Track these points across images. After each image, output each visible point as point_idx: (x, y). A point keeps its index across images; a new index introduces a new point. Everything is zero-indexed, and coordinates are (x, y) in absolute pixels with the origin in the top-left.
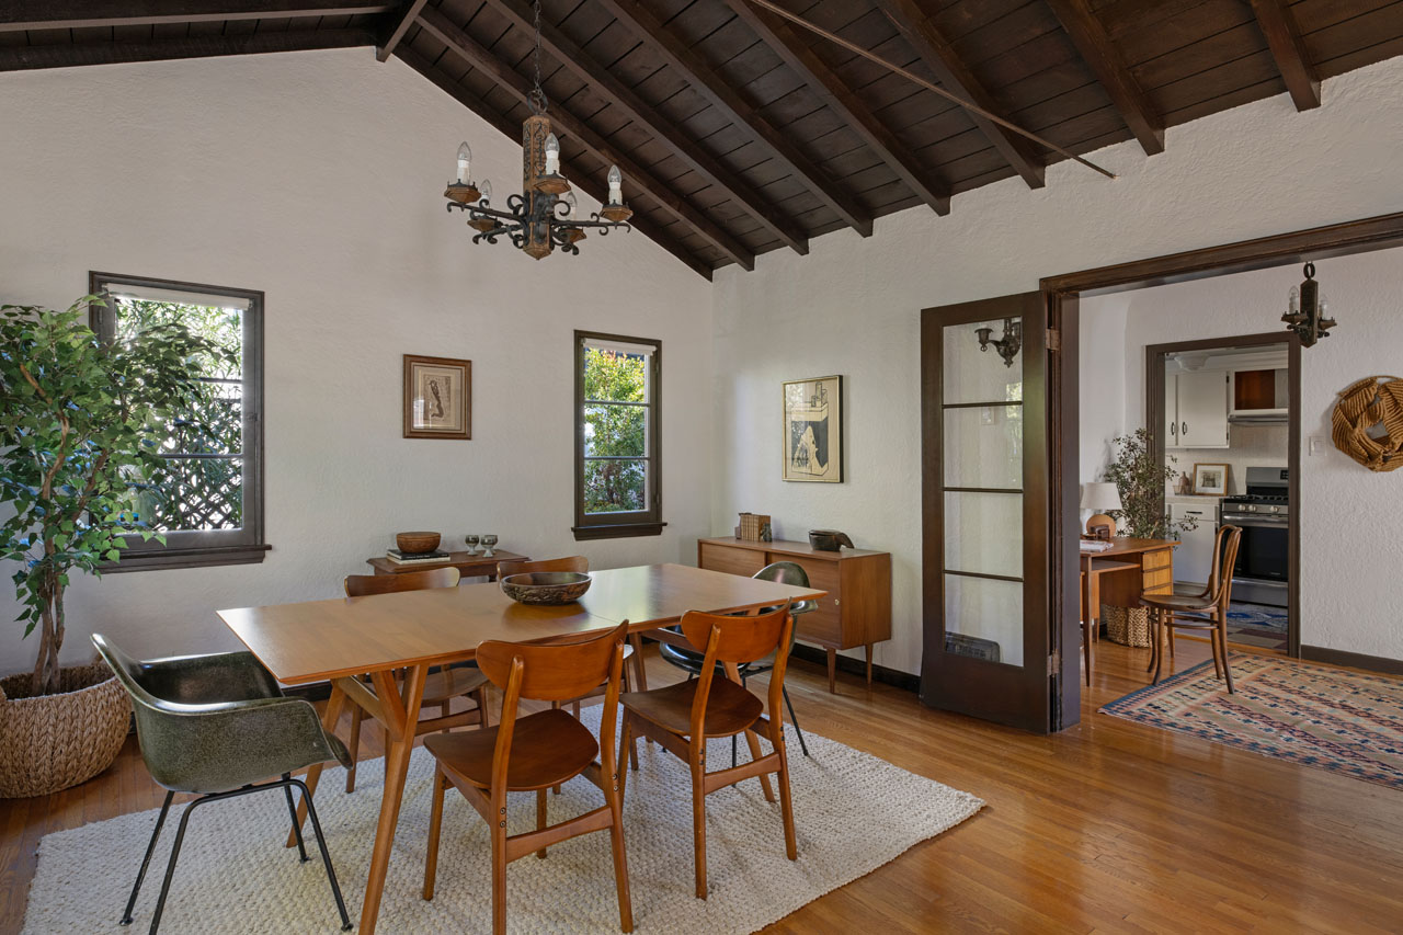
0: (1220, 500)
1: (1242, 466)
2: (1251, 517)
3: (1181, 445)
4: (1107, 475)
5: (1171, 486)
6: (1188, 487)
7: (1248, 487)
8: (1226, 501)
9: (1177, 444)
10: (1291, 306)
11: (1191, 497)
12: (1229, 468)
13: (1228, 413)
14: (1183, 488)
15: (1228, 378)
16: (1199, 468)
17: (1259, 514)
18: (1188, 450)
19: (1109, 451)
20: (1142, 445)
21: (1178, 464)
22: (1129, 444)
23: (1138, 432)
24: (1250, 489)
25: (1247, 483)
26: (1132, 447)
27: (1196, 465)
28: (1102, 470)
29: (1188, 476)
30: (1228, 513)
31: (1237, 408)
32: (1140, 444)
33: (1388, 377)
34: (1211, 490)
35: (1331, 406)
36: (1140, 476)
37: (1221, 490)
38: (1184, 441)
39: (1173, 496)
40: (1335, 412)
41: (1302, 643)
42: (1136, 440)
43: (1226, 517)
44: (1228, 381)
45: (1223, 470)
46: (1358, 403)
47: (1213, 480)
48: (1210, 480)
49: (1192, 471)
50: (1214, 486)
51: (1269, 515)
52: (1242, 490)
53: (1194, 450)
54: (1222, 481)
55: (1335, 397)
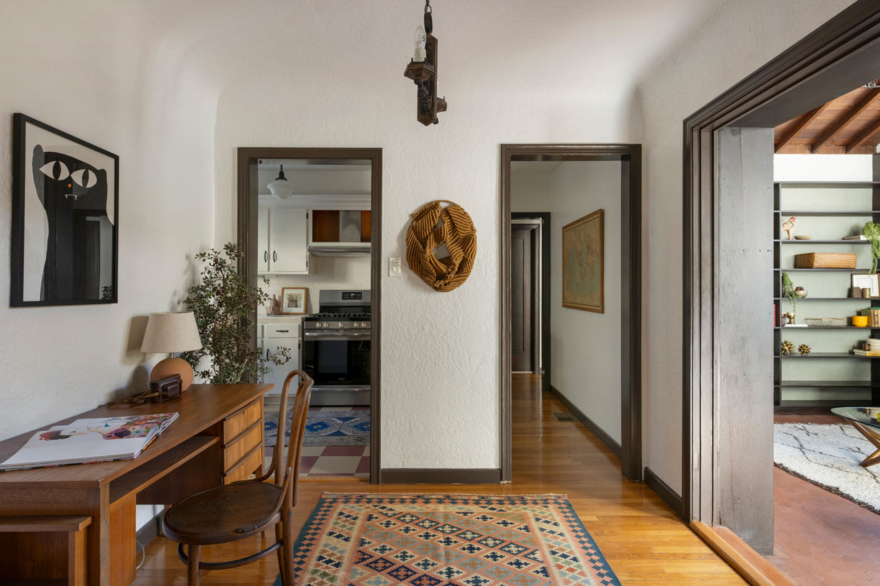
0: (303, 319)
1: (317, 288)
2: (326, 333)
3: (272, 272)
4: (188, 301)
5: (263, 310)
6: (277, 309)
7: (320, 306)
8: (307, 319)
9: (269, 270)
10: (417, 52)
11: (279, 318)
12: (307, 290)
13: (307, 244)
14: (273, 309)
15: (307, 214)
16: (285, 291)
17: (331, 330)
18: (277, 275)
19: (192, 270)
20: (231, 263)
21: (269, 289)
22: (216, 261)
23: (227, 247)
24: (322, 308)
25: (320, 303)
26: (219, 265)
27: (283, 289)
28: (183, 294)
29: (277, 298)
30: (309, 330)
31: (314, 241)
32: (229, 262)
33: (447, 202)
34: (294, 310)
35: (405, 226)
36: (227, 300)
37: (301, 309)
38: (275, 268)
39: (266, 317)
40: (409, 233)
41: (382, 467)
42: (223, 256)
43: (307, 334)
44: (307, 218)
45: (303, 292)
46: (427, 225)
47: (296, 301)
48: (293, 302)
49: (280, 294)
50: (296, 306)
51: (337, 330)
52: (316, 310)
53: (281, 276)
54: (302, 303)
55: (408, 218)
